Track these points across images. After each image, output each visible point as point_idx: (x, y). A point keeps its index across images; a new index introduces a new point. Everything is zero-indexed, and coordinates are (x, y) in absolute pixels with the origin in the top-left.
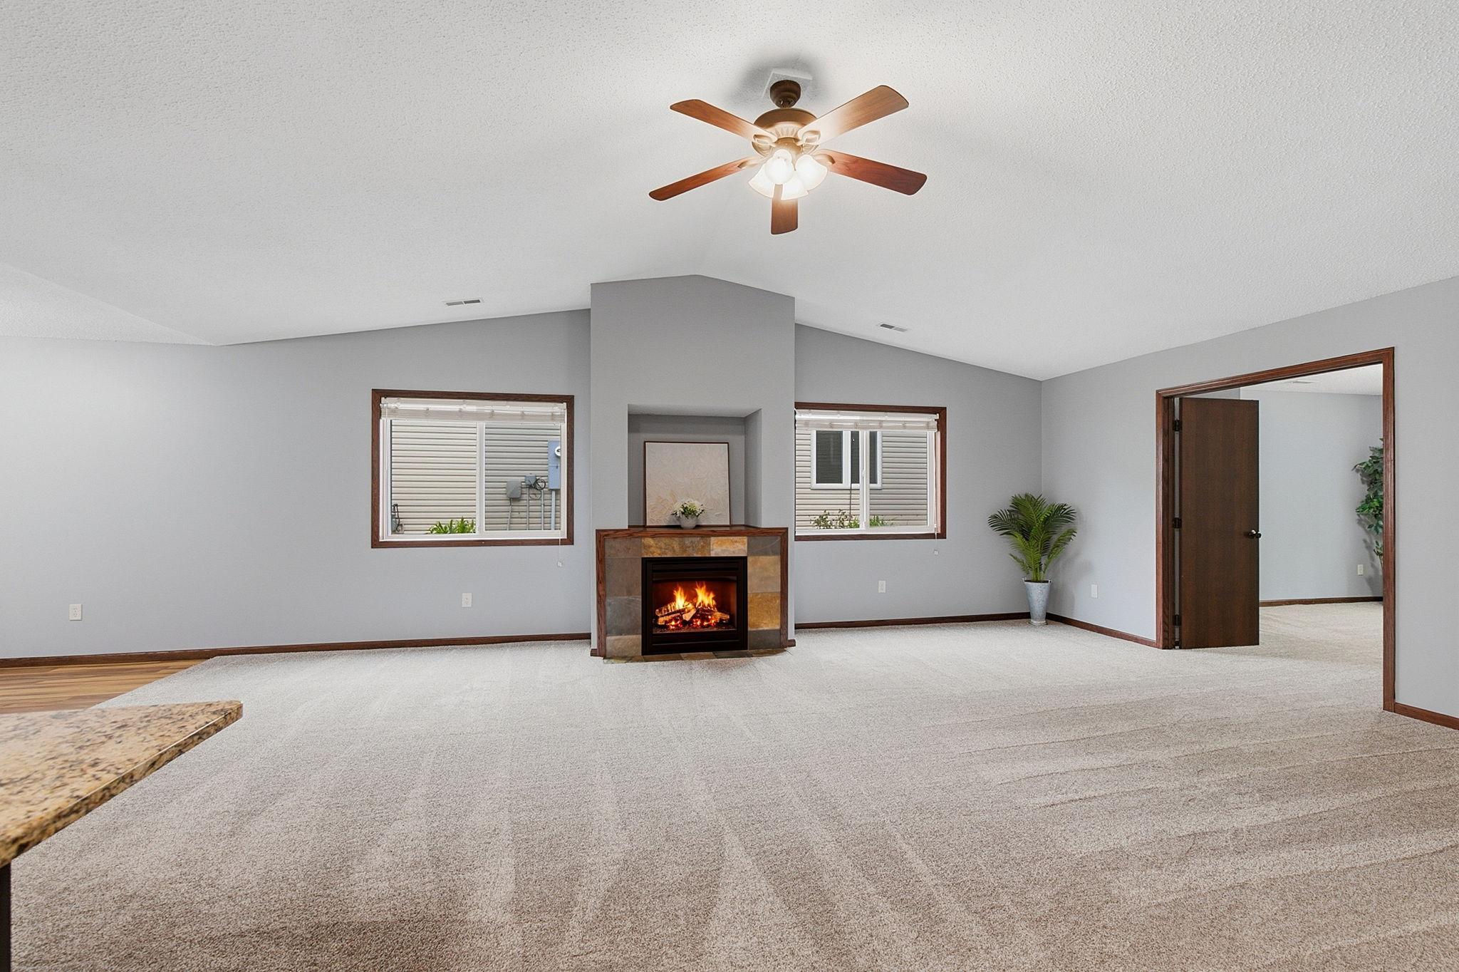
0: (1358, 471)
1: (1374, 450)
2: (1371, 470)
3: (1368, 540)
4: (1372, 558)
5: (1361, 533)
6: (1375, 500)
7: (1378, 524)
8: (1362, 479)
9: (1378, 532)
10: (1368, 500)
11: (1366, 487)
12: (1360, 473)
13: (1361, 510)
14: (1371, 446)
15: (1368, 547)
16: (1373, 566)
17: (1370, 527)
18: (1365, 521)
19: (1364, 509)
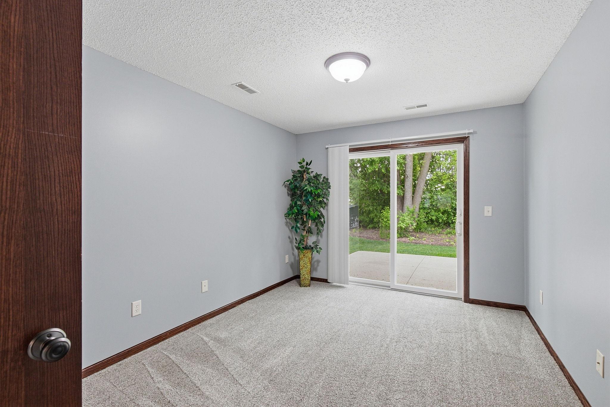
0: (285, 186)
1: (294, 172)
2: (292, 186)
3: (291, 237)
4: (293, 249)
5: (287, 232)
6: (295, 208)
7: (297, 226)
8: (288, 193)
9: (297, 232)
10: (291, 207)
11: (289, 198)
12: (287, 188)
13: (287, 215)
14: (293, 170)
15: (291, 242)
16: (293, 254)
17: (292, 228)
18: (290, 223)
19: (289, 215)
